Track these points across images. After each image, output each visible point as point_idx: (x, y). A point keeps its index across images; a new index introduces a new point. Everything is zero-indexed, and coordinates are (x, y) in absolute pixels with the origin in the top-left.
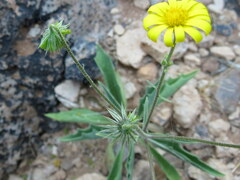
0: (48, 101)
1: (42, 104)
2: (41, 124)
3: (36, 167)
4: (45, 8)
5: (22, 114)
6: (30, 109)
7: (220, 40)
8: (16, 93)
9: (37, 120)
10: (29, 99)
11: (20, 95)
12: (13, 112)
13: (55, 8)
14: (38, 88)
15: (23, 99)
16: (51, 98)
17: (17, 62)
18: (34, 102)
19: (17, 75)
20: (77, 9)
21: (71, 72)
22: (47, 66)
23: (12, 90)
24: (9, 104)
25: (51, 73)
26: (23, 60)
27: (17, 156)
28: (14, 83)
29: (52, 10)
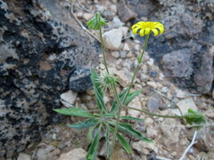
0: (55, 103)
1: (51, 104)
2: (47, 118)
3: (40, 147)
4: (62, 44)
5: (36, 109)
6: (42, 106)
7: (151, 79)
8: (35, 94)
9: (45, 115)
10: (43, 99)
11: (37, 96)
12: (31, 106)
13: (68, 45)
14: (50, 93)
15: (38, 99)
16: (57, 101)
17: (39, 73)
18: (46, 102)
19: (37, 82)
20: (80, 49)
21: (73, 85)
22: (58, 80)
23: (32, 91)
24: (28, 100)
25: (60, 85)
26: (43, 72)
27: (28, 138)
28: (34, 86)
29: (66, 46)
